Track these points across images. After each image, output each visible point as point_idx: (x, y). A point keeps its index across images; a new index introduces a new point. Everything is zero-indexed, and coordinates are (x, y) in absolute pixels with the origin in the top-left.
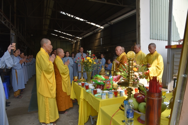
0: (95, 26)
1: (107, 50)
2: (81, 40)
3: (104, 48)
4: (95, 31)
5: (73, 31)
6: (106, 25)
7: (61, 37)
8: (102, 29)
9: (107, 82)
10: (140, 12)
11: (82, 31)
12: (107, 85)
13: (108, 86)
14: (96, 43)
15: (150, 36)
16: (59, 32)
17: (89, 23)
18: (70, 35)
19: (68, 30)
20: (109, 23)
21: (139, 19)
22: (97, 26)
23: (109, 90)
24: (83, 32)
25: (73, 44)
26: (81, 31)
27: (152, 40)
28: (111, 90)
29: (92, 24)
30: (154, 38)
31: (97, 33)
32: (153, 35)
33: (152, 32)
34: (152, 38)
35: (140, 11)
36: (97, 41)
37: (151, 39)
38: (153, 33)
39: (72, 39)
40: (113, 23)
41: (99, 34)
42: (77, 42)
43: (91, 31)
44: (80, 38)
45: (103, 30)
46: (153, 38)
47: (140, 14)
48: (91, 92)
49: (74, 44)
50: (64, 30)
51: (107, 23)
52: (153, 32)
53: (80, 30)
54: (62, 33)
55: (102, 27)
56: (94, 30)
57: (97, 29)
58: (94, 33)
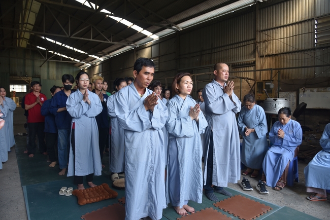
0: (140, 32)
2: (102, 62)
4: (138, 44)
5: (91, 40)
6: (167, 31)
7: (59, 54)
8: (153, 39)
11: (111, 42)
19: (81, 38)
20: (174, 27)
22: (145, 32)
24: (113, 44)
26: (109, 42)
29: (135, 27)
31: (143, 47)
41: (148, 50)
42: (93, 67)
43: (129, 44)
44: (100, 59)
45: (157, 43)
50: (72, 37)
51: (169, 27)
53: (105, 40)
54: (63, 45)
55: (155, 37)
56: (134, 42)
57: (142, 41)
58: (135, 47)
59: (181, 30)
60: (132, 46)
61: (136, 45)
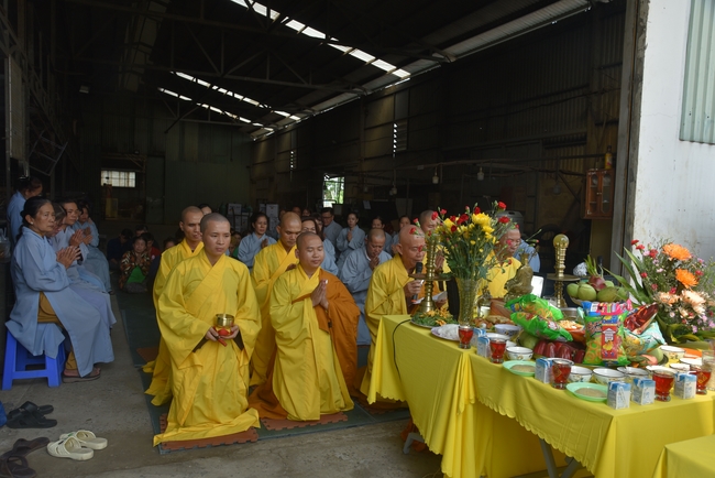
0: (370, 64)
1: (435, 180)
2: (298, 126)
3: (421, 167)
4: (369, 88)
5: (267, 81)
6: (424, 64)
7: (206, 106)
8: (399, 79)
9: (604, 328)
10: (646, 14)
11: (310, 86)
12: (603, 342)
13: (609, 348)
14: (372, 144)
15: (682, 124)
16: (200, 82)
17: (344, 49)
18: (247, 100)
19: (246, 79)
20: (436, 55)
21: (639, 45)
22: (381, 64)
23: (614, 366)
24: (314, 90)
25: (259, 141)
26: (305, 85)
27: (688, 143)
28: (624, 366)
29: (360, 55)
30: (697, 136)
31: (378, 96)
32: (693, 122)
33: (689, 108)
34: (687, 134)
35: (647, 8)
36: (377, 133)
37: (682, 140)
38: (693, 114)
39: (253, 121)
40: (457, 56)
41: (387, 103)
42: (278, 134)
43: (348, 89)
44: (294, 117)
45: (408, 87)
46: (692, 136)
47: (648, 25)
48: (528, 372)
49: (263, 145)
50: (227, 76)
51: (427, 55)
52: (694, 108)
53: (298, 81)
54: (215, 88)
55: (402, 73)
56: (361, 83)
57: (378, 82)
58: (363, 96)
59: (453, 60)
60: (355, 92)
61: (365, 90)
